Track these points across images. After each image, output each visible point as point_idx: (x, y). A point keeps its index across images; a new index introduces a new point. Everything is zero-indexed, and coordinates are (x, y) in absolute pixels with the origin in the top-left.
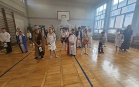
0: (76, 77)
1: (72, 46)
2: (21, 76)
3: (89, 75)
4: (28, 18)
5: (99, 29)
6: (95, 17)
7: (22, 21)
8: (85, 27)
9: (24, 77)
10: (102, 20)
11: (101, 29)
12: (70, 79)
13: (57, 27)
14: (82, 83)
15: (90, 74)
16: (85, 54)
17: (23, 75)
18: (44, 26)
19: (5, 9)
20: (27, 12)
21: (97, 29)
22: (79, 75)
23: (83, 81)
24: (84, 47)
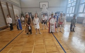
0: (55, 48)
1: (52, 26)
3: (64, 46)
4: (21, 8)
5: (70, 14)
6: (67, 5)
7: (17, 10)
8: (60, 12)
9: (21, 45)
10: (73, 6)
11: (72, 13)
12: (51, 48)
13: (39, 13)
15: (65, 46)
16: (60, 32)
17: (21, 44)
18: (31, 13)
19: (8, 3)
20: (20, 4)
21: (68, 14)
22: (56, 47)
23: (60, 51)
24: (59, 27)
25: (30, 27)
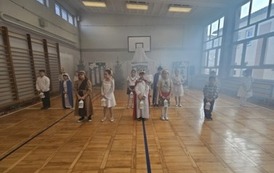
1: (142, 102)
2: (52, 145)
3: (154, 156)
4: (81, 50)
6: (204, 42)
7: (70, 57)
8: (180, 63)
10: (217, 48)
13: (126, 67)
14: (135, 168)
15: (157, 155)
18: (104, 64)
20: (80, 40)
22: (135, 156)
23: (138, 166)
25: (82, 102)
